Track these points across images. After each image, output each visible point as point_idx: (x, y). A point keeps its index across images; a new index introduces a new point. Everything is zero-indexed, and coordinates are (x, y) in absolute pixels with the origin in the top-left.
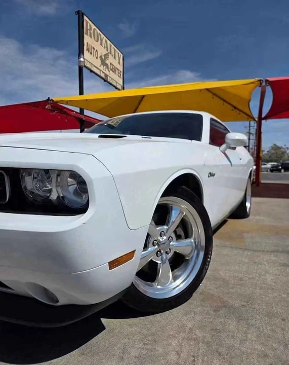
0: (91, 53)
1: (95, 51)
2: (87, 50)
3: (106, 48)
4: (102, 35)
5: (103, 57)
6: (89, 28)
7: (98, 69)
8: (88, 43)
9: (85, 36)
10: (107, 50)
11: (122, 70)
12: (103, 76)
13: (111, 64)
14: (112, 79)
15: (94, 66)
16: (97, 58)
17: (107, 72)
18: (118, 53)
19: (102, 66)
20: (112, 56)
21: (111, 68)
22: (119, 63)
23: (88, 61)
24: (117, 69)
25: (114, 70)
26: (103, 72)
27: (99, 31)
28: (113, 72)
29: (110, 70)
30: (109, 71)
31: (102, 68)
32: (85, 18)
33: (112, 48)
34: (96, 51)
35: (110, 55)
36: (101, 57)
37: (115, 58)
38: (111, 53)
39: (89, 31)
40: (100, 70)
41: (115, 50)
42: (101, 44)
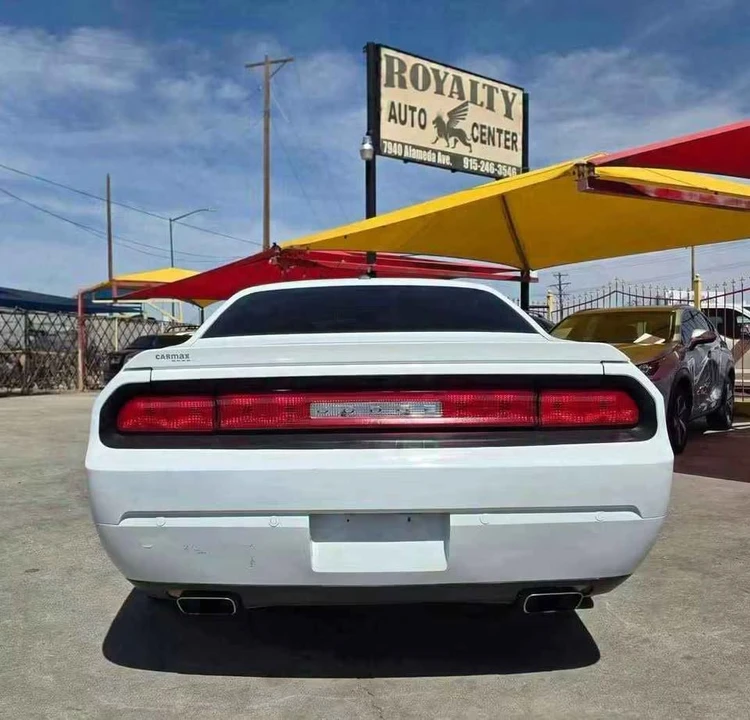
0: (403, 123)
1: (416, 114)
2: (392, 117)
3: (456, 96)
4: (442, 69)
5: (446, 119)
6: (396, 70)
7: (427, 150)
8: (393, 104)
9: (384, 90)
10: (462, 97)
11: (519, 131)
12: (445, 160)
13: (475, 125)
14: (479, 161)
15: (414, 147)
16: (423, 127)
17: (460, 149)
18: (505, 93)
19: (442, 141)
20: (482, 105)
21: (477, 133)
22: (508, 115)
23: (393, 142)
24: (500, 131)
25: (487, 136)
26: (444, 153)
27: (429, 66)
28: (483, 142)
29: (471, 142)
30: (469, 145)
31: (442, 144)
32: (384, 52)
33: (479, 86)
34: (422, 111)
35: (470, 105)
36: (438, 121)
37: (491, 107)
38: (474, 100)
39: (396, 77)
40: (436, 152)
41: (491, 89)
42: (439, 91)
